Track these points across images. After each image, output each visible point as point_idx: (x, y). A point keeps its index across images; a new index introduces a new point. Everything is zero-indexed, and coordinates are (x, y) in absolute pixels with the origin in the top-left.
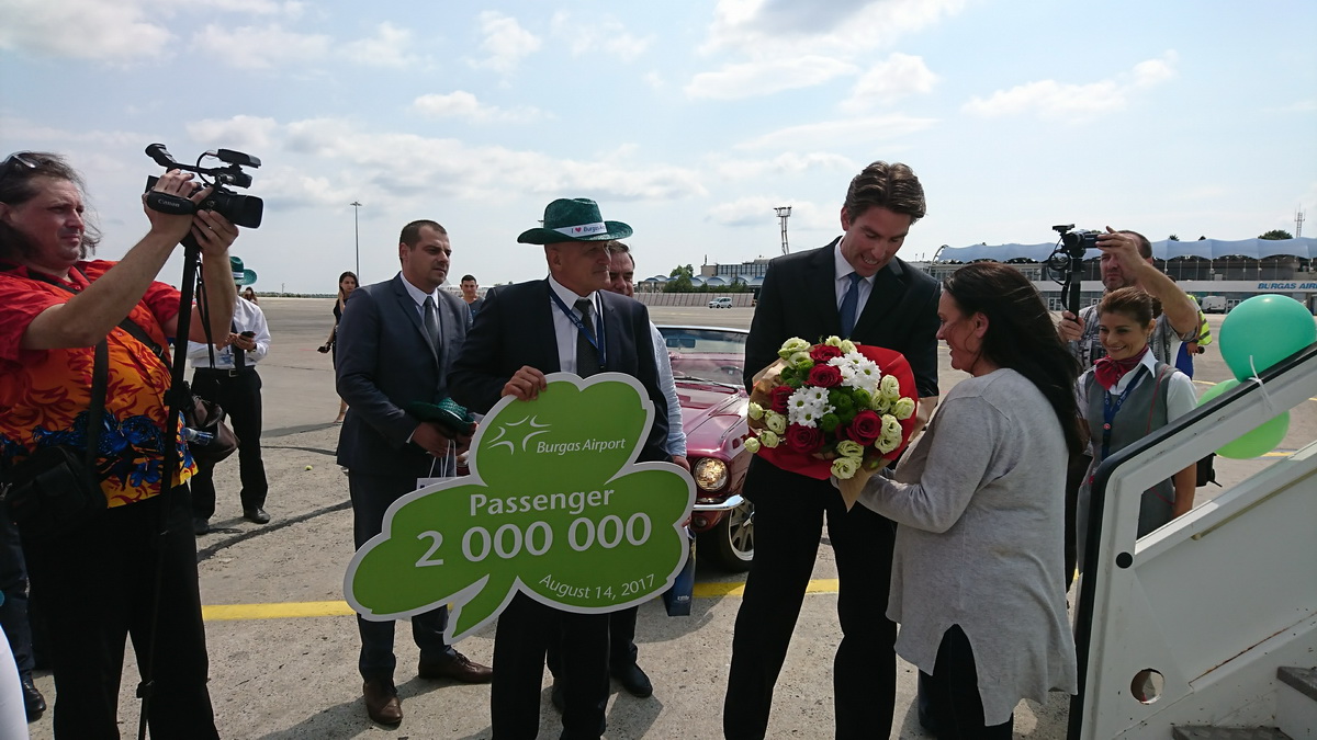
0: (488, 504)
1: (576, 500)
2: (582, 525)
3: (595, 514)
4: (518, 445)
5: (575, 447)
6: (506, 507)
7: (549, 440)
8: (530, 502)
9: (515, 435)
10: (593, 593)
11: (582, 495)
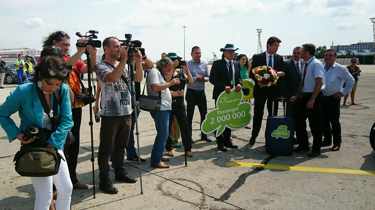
0: (220, 112)
1: (233, 110)
2: (234, 114)
3: (236, 112)
4: (223, 102)
5: (231, 101)
6: (223, 113)
7: (228, 100)
8: (226, 111)
9: (223, 100)
10: (238, 126)
11: (234, 109)
